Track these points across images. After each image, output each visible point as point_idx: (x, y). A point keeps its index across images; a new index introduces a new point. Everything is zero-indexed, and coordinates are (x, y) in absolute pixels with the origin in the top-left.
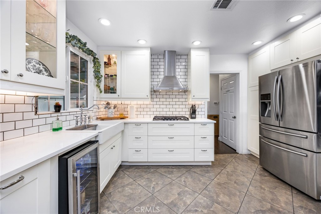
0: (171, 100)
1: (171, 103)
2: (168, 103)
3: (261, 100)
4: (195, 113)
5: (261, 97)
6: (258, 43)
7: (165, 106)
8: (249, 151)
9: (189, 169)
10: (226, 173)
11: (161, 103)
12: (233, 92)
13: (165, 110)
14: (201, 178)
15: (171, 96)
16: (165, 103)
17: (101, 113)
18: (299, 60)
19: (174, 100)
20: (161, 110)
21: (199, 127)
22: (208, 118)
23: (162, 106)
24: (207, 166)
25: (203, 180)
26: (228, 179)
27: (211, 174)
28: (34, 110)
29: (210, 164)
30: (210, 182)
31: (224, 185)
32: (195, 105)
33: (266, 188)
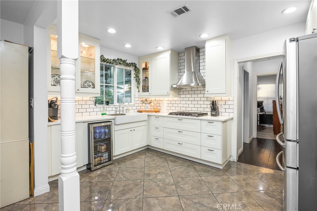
0: (196, 96)
1: (196, 99)
2: (193, 99)
7: (190, 102)
11: (187, 99)
13: (190, 106)
15: (196, 92)
16: (190, 99)
17: (142, 108)
19: (199, 96)
20: (187, 106)
21: (206, 125)
23: (188, 102)
28: (94, 103)
32: (215, 101)
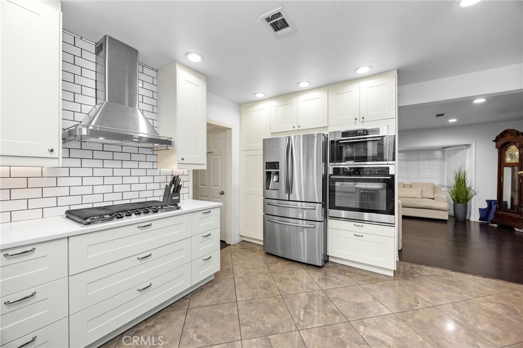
3: (266, 169)
4: (179, 192)
5: (266, 166)
6: (260, 96)
8: (241, 237)
9: (186, 307)
10: (241, 280)
12: (220, 155)
14: (220, 311)
18: (300, 128)
19: (127, 165)
21: (200, 219)
22: (193, 199)
24: (210, 285)
25: (225, 312)
26: (251, 288)
27: (226, 294)
29: (213, 278)
30: (236, 307)
31: (255, 300)
32: (178, 176)
33: (288, 277)
